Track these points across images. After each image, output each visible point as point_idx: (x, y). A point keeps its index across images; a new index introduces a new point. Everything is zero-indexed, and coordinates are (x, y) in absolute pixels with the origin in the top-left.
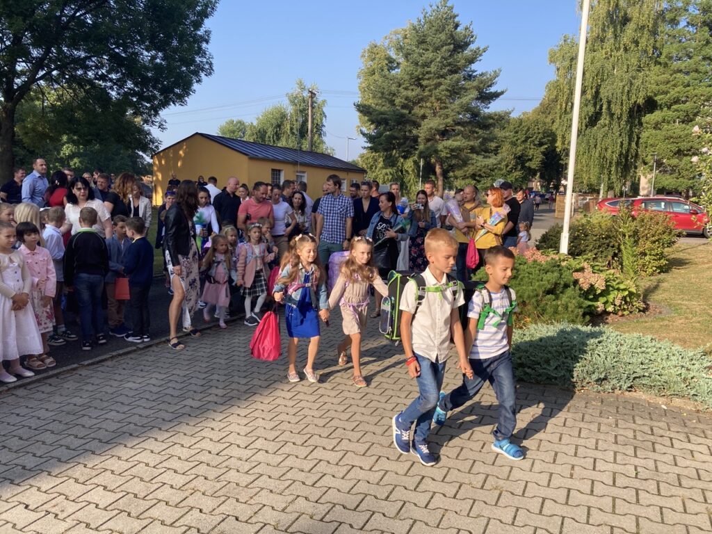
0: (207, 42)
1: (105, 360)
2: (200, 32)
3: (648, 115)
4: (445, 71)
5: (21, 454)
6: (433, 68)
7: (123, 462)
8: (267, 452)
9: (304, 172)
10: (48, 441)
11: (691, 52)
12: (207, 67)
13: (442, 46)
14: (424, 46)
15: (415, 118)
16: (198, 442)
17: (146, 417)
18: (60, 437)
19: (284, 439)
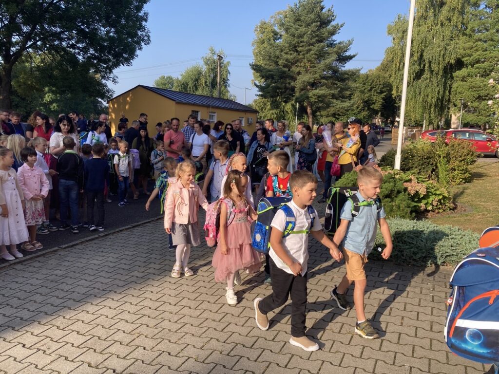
0: (146, 21)
1: (77, 244)
2: (141, 14)
3: (457, 72)
4: (314, 40)
5: (19, 310)
6: (305, 39)
7: (90, 315)
8: (190, 308)
9: (215, 113)
10: (38, 301)
11: (488, 27)
12: (146, 38)
13: (312, 23)
14: (299, 23)
15: (293, 74)
16: (142, 301)
17: (106, 284)
18: (46, 298)
19: (202, 299)
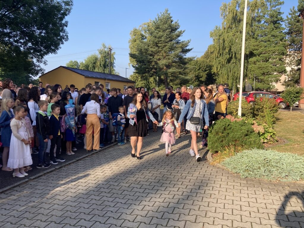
0: (66, 26)
3: (251, 59)
4: (168, 40)
6: (163, 39)
9: (109, 83)
11: (266, 34)
13: (166, 30)
14: (159, 30)
15: (155, 60)
16: (108, 220)
17: (74, 207)
18: (32, 222)
19: (151, 216)
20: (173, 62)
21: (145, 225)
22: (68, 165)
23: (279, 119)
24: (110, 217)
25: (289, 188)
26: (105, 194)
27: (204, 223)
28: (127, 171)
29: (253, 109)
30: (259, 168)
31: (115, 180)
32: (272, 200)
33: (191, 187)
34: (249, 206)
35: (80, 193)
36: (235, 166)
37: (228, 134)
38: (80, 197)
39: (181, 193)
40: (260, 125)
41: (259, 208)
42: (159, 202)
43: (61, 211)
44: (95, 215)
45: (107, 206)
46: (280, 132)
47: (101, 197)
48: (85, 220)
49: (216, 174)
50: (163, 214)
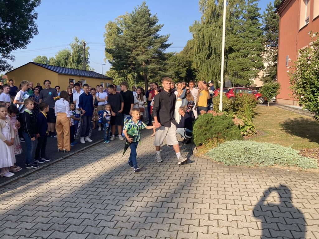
0: (36, 18)
3: (230, 54)
4: (146, 34)
6: (141, 33)
9: (84, 80)
11: (244, 29)
12: (35, 30)
13: (144, 24)
14: (136, 23)
15: (134, 55)
16: (106, 206)
17: (72, 198)
18: (34, 213)
19: (146, 200)
20: (153, 58)
21: (142, 208)
22: (55, 163)
23: (257, 114)
24: (108, 204)
25: (265, 172)
26: (100, 186)
27: (194, 203)
28: (117, 165)
29: (233, 104)
30: (240, 156)
31: (107, 174)
32: (251, 182)
33: (180, 176)
34: (232, 188)
35: (75, 187)
36: (219, 156)
37: (211, 127)
38: (76, 190)
39: (171, 181)
40: (240, 118)
41: (240, 189)
42: (152, 189)
43: (60, 202)
44: (94, 203)
45: (103, 195)
46: (258, 125)
47: (96, 188)
48: (85, 208)
49: (201, 164)
50: (157, 199)
